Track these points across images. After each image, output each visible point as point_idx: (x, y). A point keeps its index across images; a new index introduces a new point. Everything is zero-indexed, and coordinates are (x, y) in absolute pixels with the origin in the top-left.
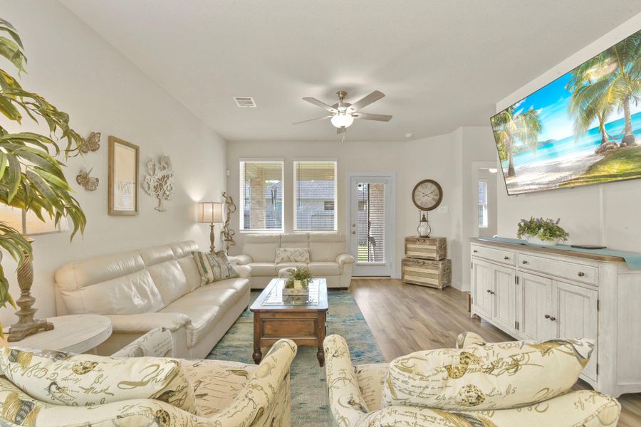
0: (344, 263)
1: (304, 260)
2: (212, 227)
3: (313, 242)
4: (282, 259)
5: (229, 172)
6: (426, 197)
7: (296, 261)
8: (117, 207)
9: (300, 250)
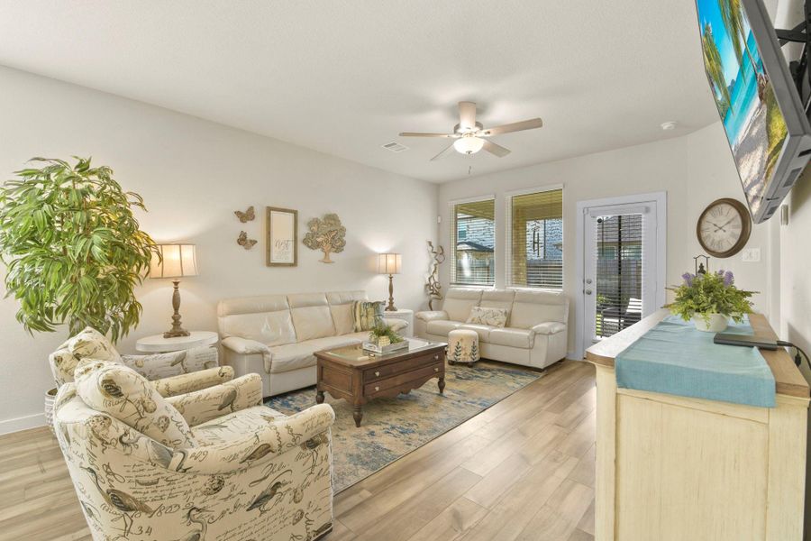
0: (535, 334)
1: (496, 323)
2: (391, 278)
3: (519, 301)
4: (473, 320)
5: (439, 218)
6: (721, 232)
7: (488, 324)
8: (274, 259)
9: (495, 310)
